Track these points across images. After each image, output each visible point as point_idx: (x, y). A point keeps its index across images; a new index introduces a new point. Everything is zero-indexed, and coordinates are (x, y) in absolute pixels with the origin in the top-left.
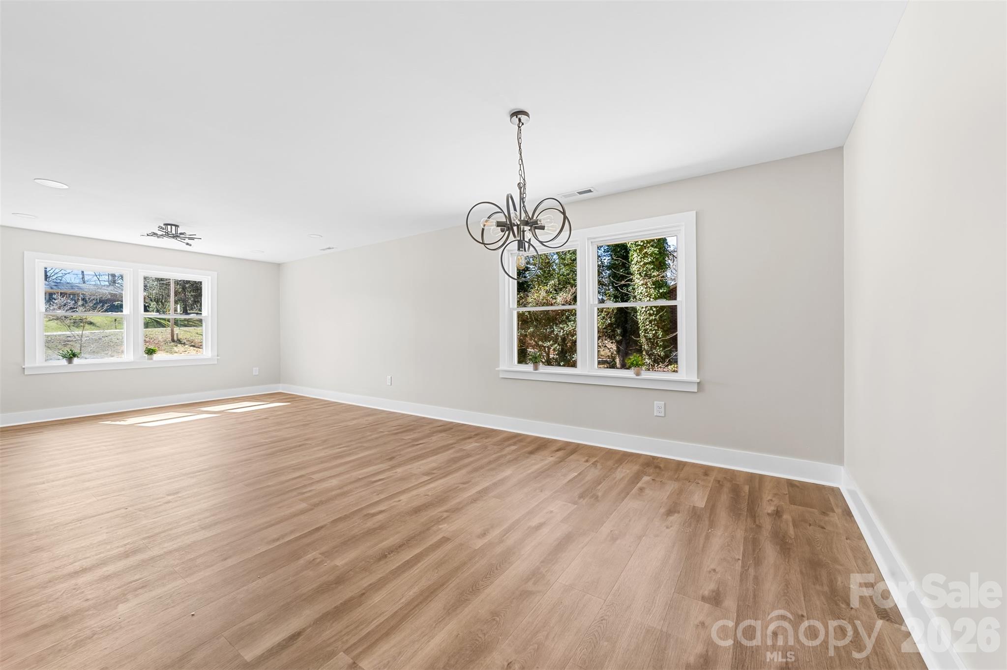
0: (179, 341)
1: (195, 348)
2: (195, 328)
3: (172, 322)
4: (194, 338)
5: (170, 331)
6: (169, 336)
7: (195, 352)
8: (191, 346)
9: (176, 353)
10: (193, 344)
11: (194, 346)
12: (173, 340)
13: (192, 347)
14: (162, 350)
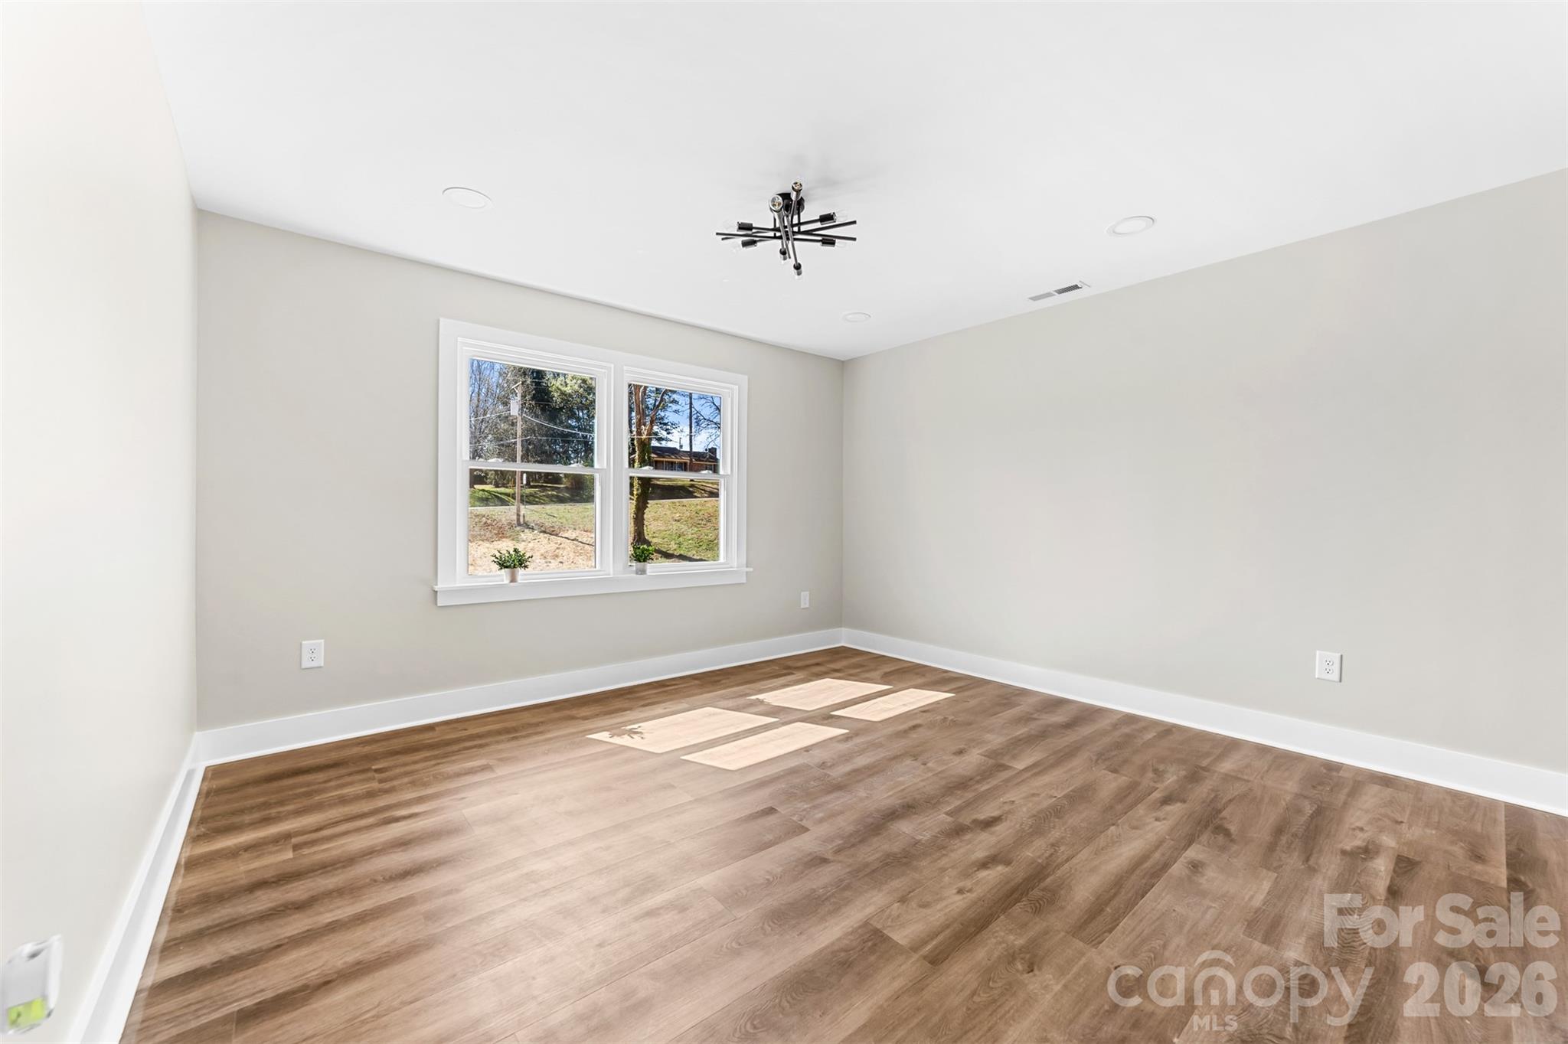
0: (527, 525)
1: (546, 535)
2: (543, 506)
3: (518, 496)
4: (543, 521)
5: (515, 511)
6: (515, 517)
7: (546, 541)
8: (541, 532)
9: (524, 541)
10: (543, 529)
11: (544, 532)
12: (519, 524)
13: (542, 534)
14: (507, 537)
